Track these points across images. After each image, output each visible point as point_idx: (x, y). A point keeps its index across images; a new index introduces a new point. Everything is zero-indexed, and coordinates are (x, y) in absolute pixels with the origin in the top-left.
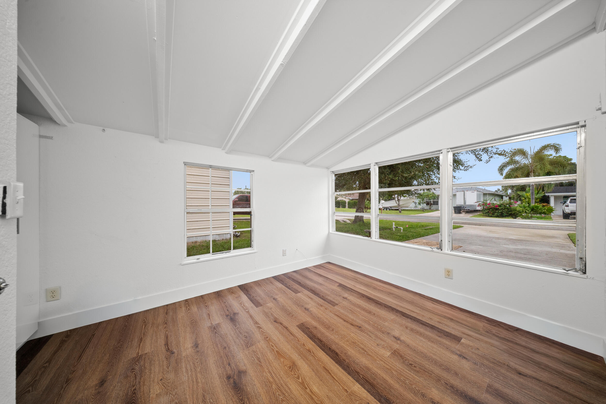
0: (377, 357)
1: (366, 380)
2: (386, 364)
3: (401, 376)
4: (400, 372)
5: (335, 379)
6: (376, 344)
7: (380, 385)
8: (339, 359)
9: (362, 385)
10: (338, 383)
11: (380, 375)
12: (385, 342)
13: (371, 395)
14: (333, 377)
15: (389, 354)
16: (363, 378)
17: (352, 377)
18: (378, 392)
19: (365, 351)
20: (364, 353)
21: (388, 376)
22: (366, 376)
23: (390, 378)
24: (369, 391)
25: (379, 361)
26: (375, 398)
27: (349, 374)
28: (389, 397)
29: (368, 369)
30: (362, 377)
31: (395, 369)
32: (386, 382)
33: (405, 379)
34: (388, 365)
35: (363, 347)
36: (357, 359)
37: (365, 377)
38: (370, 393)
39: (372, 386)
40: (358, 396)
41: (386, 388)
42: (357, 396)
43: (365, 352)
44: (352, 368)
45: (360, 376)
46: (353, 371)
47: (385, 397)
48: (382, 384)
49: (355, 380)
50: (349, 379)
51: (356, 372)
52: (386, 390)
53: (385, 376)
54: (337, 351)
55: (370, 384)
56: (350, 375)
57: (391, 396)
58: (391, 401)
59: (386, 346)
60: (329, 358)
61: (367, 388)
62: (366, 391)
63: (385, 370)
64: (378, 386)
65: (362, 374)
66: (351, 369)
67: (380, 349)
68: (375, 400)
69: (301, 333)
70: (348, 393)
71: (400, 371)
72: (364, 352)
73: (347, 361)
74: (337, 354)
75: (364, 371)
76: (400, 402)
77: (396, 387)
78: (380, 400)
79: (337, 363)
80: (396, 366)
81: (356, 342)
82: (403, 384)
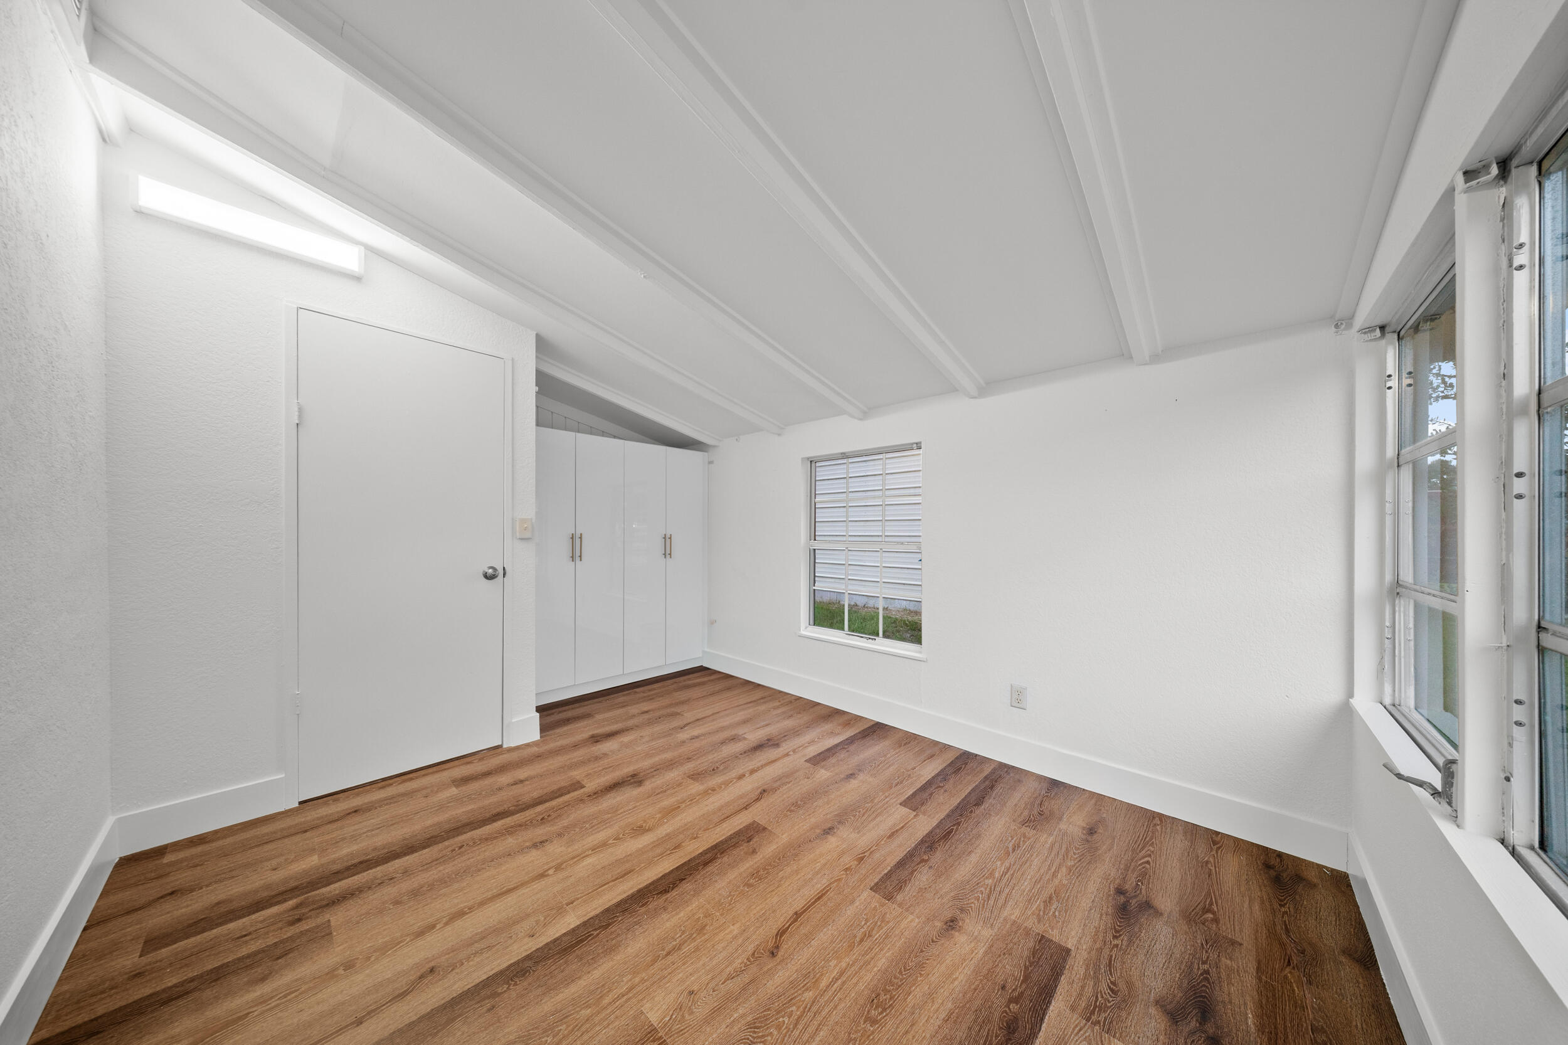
0: (643, 981)
1: (582, 941)
2: (618, 998)
3: (570, 1028)
4: (583, 1029)
5: (599, 888)
6: (695, 988)
7: (562, 968)
8: (649, 895)
9: (573, 930)
10: (590, 891)
11: (589, 972)
12: (708, 1020)
13: (547, 944)
14: (605, 885)
15: (654, 1017)
16: (590, 936)
17: (597, 916)
18: (549, 959)
19: (668, 954)
20: (663, 950)
21: (580, 992)
22: (592, 941)
23: (573, 994)
24: (555, 941)
25: (630, 980)
26: (537, 949)
27: (607, 910)
28: (530, 980)
29: (611, 950)
30: (593, 934)
31: (597, 1019)
32: (566, 983)
33: (561, 1035)
34: (614, 1001)
35: (685, 949)
36: (644, 932)
37: (592, 939)
38: (551, 941)
39: (565, 950)
40: (554, 921)
41: (551, 977)
42: (554, 919)
43: (664, 953)
44: (620, 919)
45: (595, 930)
46: (613, 918)
47: (533, 971)
48: (562, 972)
49: (590, 919)
50: (595, 909)
51: (609, 925)
52: (546, 978)
53: (582, 983)
54: (674, 893)
55: (573, 946)
56: (602, 912)
57: (529, 984)
58: (520, 981)
59: (687, 1017)
60: (655, 878)
61: (564, 939)
62: (557, 935)
63: (599, 990)
64: (561, 961)
65: (601, 936)
66: (618, 915)
67: (673, 995)
68: (534, 949)
69: (729, 830)
70: (565, 906)
71: (587, 1031)
72: (667, 949)
73: (643, 909)
74: (666, 891)
75: (607, 941)
76: (509, 998)
77: (545, 1003)
78: (531, 959)
79: (639, 891)
80: (605, 1023)
81: (704, 934)
82: (547, 1022)
